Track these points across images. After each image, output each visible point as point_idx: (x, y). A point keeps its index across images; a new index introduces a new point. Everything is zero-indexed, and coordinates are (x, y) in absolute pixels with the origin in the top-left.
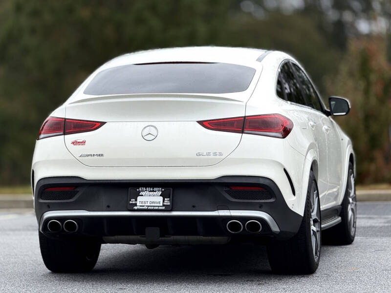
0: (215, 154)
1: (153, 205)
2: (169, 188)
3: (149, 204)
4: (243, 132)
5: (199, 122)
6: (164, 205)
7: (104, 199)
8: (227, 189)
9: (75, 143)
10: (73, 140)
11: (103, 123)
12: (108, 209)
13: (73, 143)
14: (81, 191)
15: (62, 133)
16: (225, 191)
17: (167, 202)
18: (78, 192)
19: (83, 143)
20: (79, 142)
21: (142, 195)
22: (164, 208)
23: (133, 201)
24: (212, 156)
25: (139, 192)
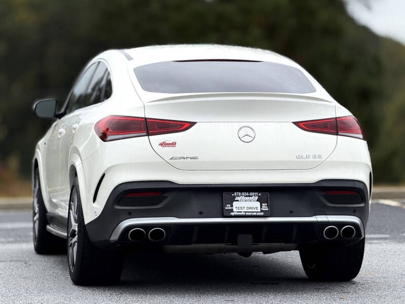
0: (314, 157)
1: (251, 210)
2: (265, 192)
3: (246, 210)
4: (337, 134)
5: (294, 123)
6: (262, 211)
7: (196, 203)
8: (325, 193)
9: (163, 144)
10: (161, 141)
11: (192, 124)
12: (201, 215)
13: (161, 144)
14: (170, 197)
15: (145, 134)
16: (323, 195)
17: (265, 208)
18: (166, 197)
19: (174, 144)
20: (168, 144)
21: (238, 201)
22: (262, 214)
23: (228, 207)
24: (312, 159)
25: (234, 197)
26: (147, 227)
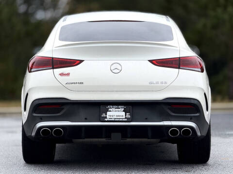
0: (162, 83)
1: (118, 117)
2: (129, 106)
3: (115, 117)
4: (179, 68)
5: (149, 61)
6: (126, 118)
7: (83, 112)
8: (170, 107)
9: (62, 74)
10: (61, 72)
11: (81, 61)
12: (86, 120)
13: (60, 75)
14: (66, 108)
15: (51, 68)
16: (168, 108)
17: (128, 116)
18: (63, 109)
19: (68, 74)
20: (65, 74)
21: (110, 111)
22: (126, 120)
23: (104, 115)
24: (160, 85)
25: (108, 109)
26: (51, 127)
